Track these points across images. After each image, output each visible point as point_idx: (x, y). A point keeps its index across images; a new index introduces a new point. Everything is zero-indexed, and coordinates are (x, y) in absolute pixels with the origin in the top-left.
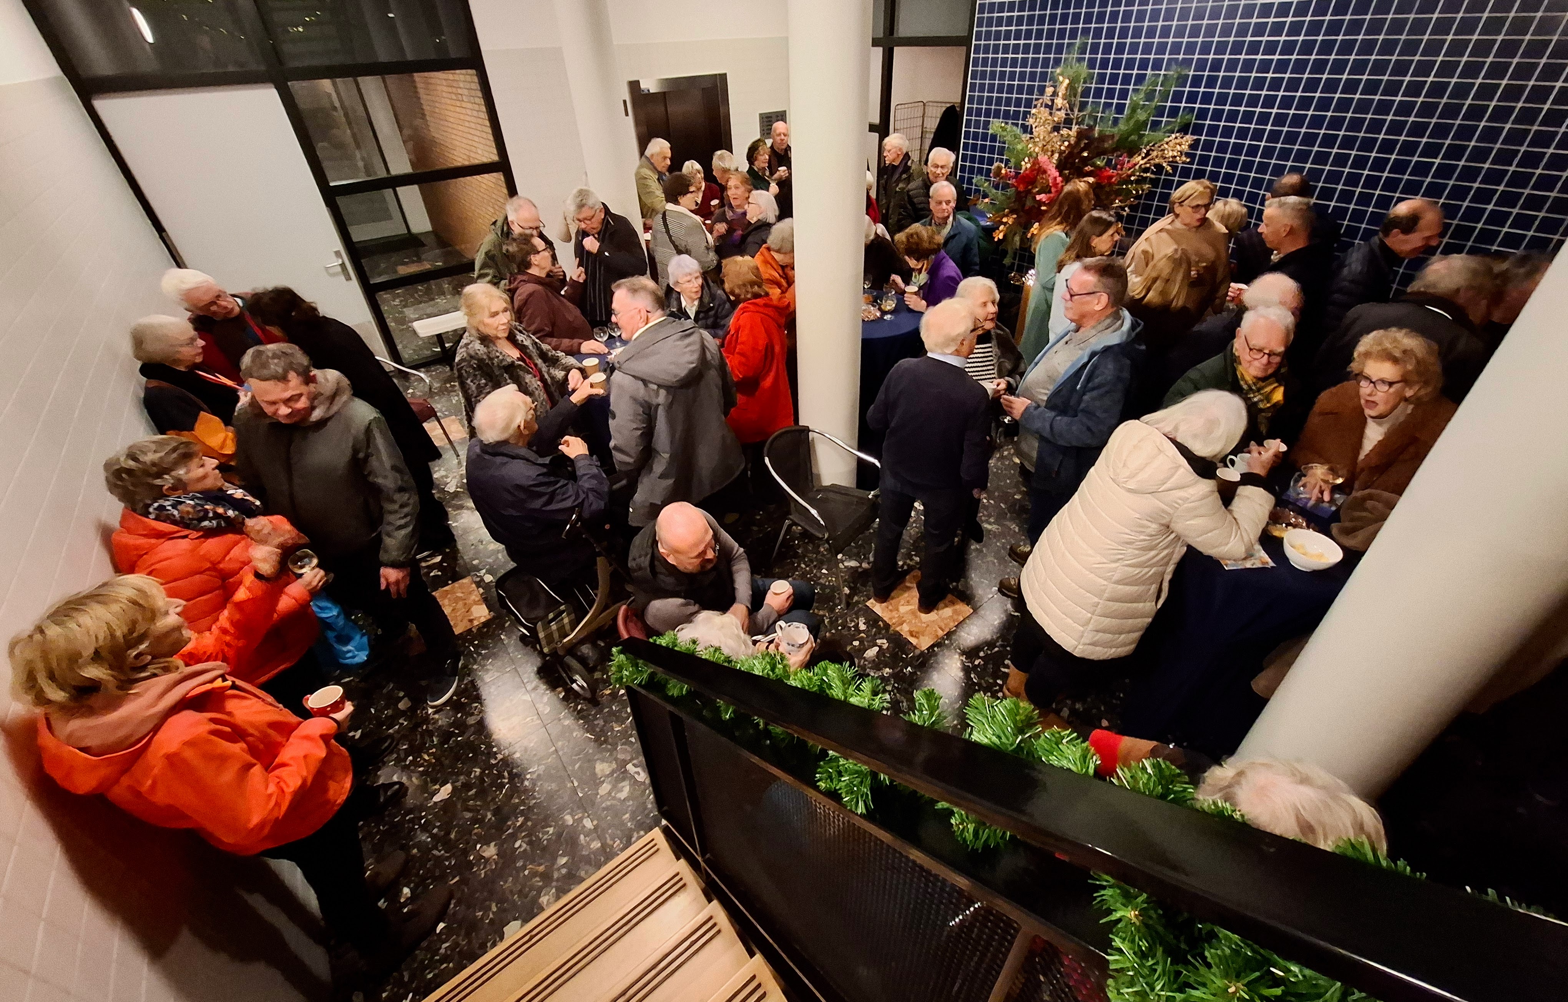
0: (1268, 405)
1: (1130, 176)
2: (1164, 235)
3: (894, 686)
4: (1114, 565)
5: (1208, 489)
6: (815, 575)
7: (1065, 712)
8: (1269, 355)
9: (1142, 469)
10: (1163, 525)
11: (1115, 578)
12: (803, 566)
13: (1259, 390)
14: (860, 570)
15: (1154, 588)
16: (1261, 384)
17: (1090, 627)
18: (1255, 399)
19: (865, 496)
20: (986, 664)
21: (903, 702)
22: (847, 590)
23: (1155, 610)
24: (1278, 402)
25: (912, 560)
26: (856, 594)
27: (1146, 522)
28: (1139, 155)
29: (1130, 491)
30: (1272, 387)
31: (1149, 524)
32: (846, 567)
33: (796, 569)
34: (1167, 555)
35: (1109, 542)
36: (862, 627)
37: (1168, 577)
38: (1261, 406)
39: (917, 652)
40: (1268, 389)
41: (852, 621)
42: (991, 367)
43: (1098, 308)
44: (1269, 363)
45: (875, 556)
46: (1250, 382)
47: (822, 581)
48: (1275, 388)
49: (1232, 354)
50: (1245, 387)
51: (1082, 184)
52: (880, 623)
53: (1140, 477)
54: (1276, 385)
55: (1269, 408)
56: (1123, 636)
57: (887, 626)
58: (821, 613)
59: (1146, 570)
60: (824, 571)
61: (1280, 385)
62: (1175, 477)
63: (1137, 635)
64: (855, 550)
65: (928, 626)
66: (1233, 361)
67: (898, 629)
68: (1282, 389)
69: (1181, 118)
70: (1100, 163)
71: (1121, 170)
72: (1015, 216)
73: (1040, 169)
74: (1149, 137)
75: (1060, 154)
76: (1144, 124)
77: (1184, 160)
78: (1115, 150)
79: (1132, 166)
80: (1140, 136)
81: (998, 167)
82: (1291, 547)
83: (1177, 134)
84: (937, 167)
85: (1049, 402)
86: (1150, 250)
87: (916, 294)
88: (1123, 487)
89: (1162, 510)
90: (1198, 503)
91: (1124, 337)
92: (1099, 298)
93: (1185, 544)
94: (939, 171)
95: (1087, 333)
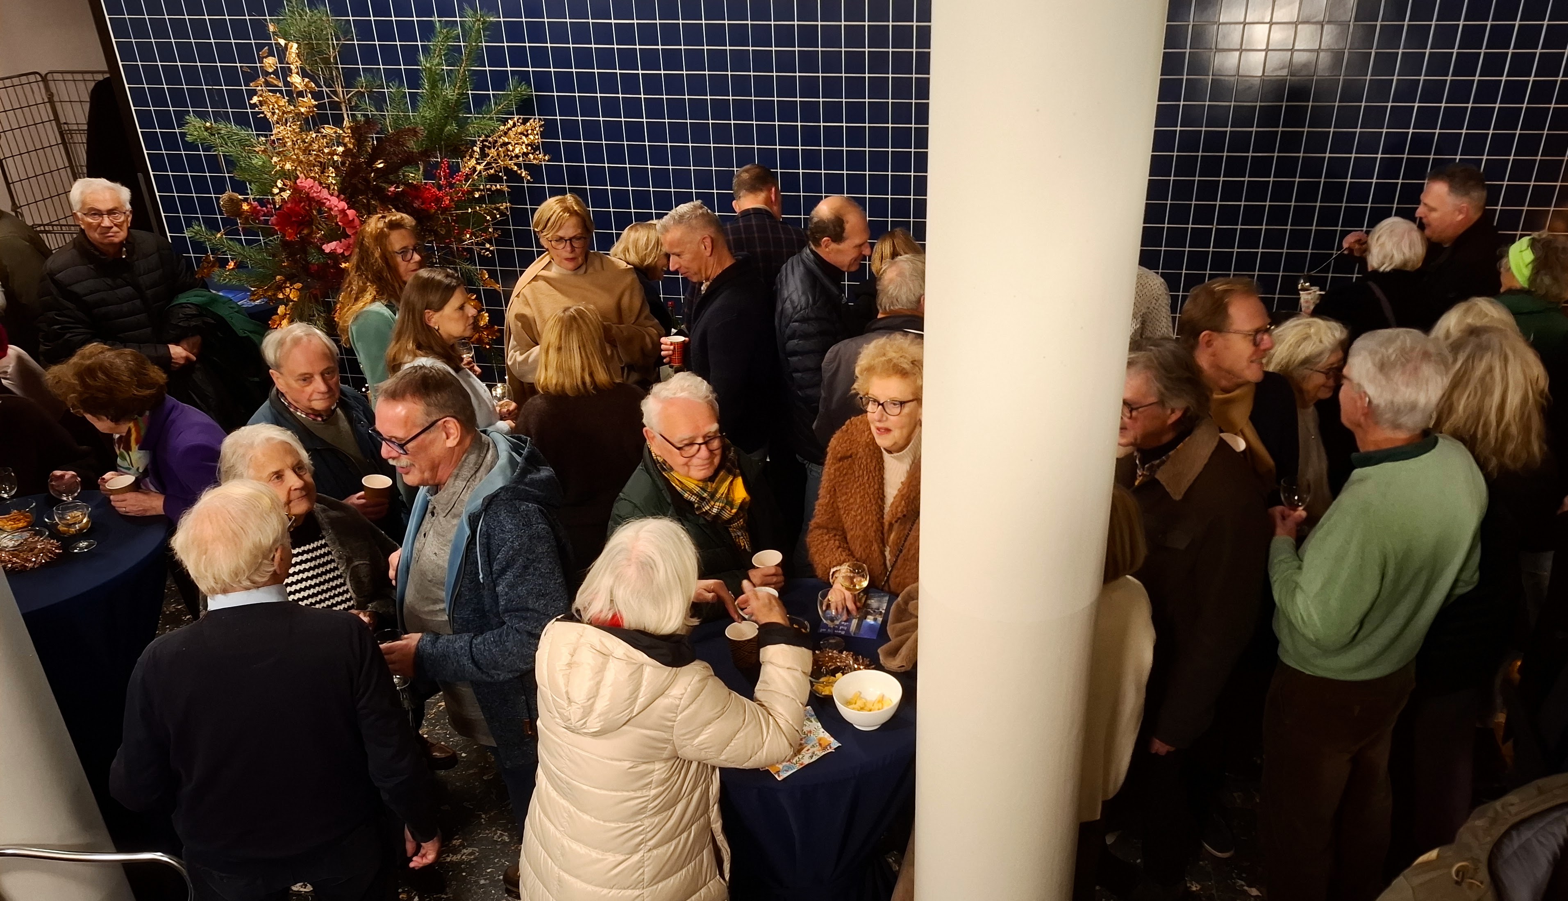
0: (734, 511)
1: (471, 192)
2: (541, 283)
5: (697, 678)
8: (706, 443)
9: (594, 696)
10: (667, 760)
13: (713, 495)
15: (708, 852)
16: (711, 487)
18: (715, 510)
23: (724, 884)
24: (743, 502)
27: (643, 767)
28: (471, 157)
29: (596, 735)
30: (727, 483)
31: (651, 767)
34: (700, 800)
37: (717, 825)
38: (726, 515)
40: (723, 489)
43: (452, 442)
44: (711, 451)
46: (698, 489)
48: (732, 482)
49: (655, 462)
50: (693, 499)
53: (601, 705)
54: (730, 479)
55: (736, 513)
59: (684, 836)
61: (735, 477)
62: (644, 683)
66: (659, 470)
68: (739, 481)
69: (514, 91)
70: (415, 176)
71: (451, 186)
72: (298, 285)
73: (310, 199)
74: (476, 123)
75: (336, 168)
76: (461, 104)
77: (542, 159)
78: (426, 154)
79: (467, 177)
80: (463, 124)
81: (231, 200)
82: (848, 703)
83: (516, 117)
84: (99, 213)
85: (452, 619)
86: (527, 311)
87: (135, 487)
88: (586, 734)
89: (654, 739)
90: (693, 706)
91: (508, 472)
92: (445, 427)
93: (714, 768)
94: (107, 222)
95: (453, 487)
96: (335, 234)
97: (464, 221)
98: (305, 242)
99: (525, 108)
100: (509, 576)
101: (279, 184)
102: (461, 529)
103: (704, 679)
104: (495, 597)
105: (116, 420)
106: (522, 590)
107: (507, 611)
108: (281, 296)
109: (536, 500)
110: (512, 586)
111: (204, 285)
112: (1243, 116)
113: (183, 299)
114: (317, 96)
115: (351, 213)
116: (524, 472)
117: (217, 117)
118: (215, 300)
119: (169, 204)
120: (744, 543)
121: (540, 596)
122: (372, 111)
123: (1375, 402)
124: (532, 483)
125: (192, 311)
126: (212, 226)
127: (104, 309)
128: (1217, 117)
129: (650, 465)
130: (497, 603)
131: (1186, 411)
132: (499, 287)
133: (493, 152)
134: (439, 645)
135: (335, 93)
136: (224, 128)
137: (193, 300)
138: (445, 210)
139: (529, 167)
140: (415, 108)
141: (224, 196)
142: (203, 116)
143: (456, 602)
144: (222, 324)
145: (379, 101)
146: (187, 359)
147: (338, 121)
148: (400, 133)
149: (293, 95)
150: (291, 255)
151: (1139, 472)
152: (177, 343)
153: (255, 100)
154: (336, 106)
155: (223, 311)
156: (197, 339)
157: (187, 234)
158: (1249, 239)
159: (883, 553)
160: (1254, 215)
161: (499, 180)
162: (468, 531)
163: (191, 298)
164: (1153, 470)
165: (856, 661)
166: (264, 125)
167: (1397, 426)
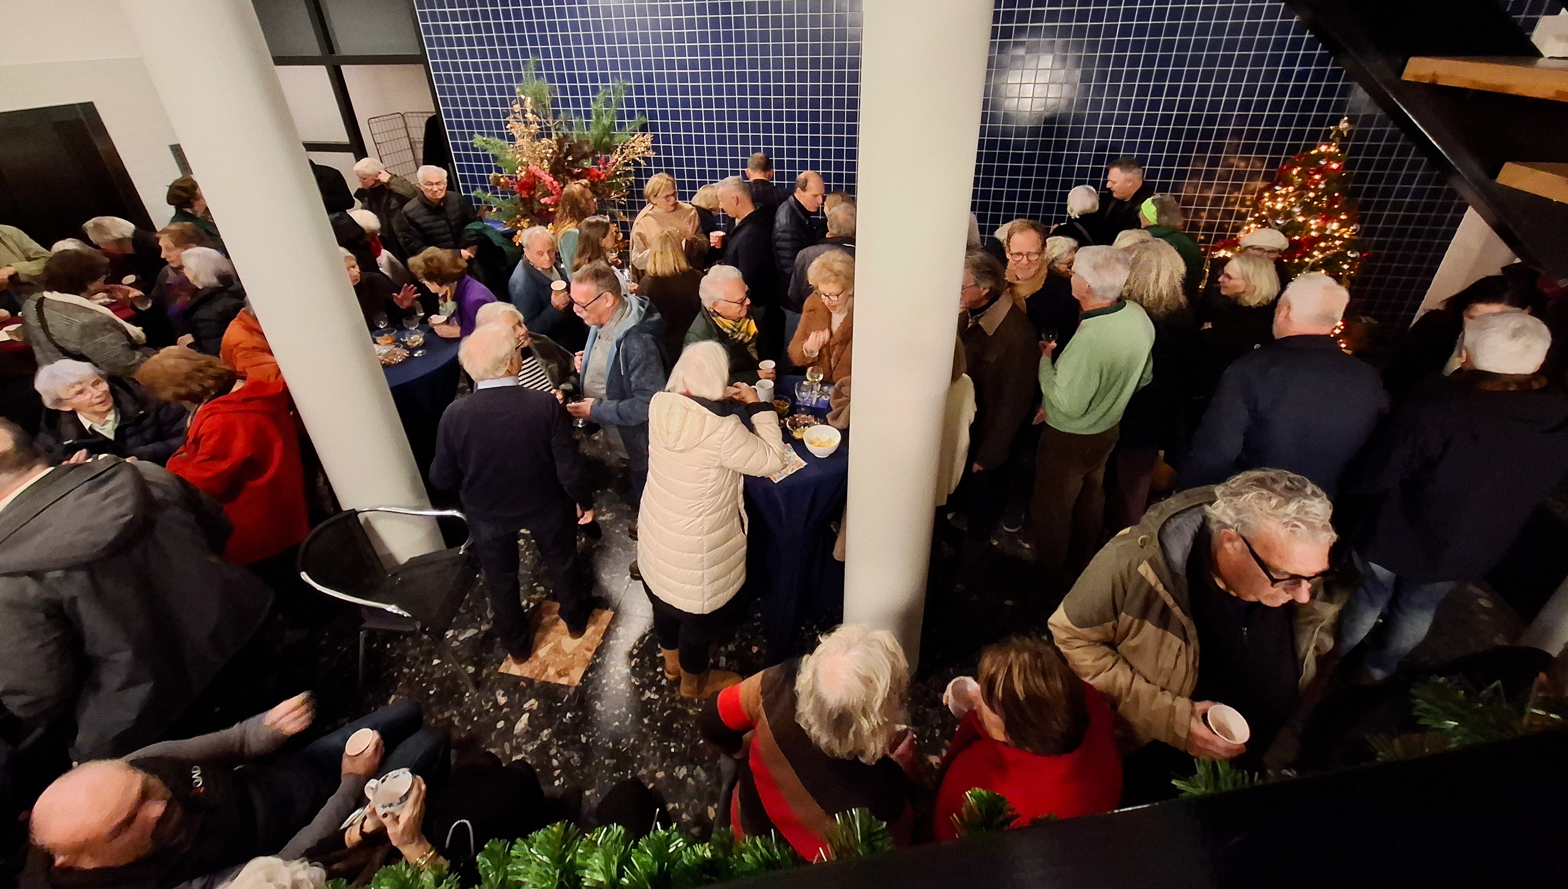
0: (750, 338)
1: (615, 172)
2: (650, 218)
3: (559, 746)
4: (700, 519)
6: (426, 673)
7: (723, 660)
10: (717, 467)
11: (705, 530)
12: (406, 670)
13: (739, 329)
14: (481, 636)
15: (736, 520)
16: (738, 325)
17: (706, 581)
18: (740, 338)
19: (455, 555)
20: (642, 659)
21: (573, 757)
22: (471, 669)
23: (745, 537)
24: (755, 334)
25: (535, 593)
26: (483, 667)
27: (706, 471)
28: (616, 154)
30: (747, 323)
31: (709, 471)
32: (461, 642)
33: (398, 680)
34: (733, 491)
35: (689, 501)
36: (502, 700)
37: (742, 505)
38: (746, 341)
39: (572, 690)
40: (744, 327)
41: (487, 702)
42: (543, 377)
43: (609, 305)
45: (494, 609)
46: (731, 327)
47: (436, 676)
48: (749, 322)
51: (578, 186)
52: (523, 683)
53: (684, 436)
54: (748, 320)
55: (751, 340)
56: (733, 573)
57: (530, 682)
58: (447, 714)
59: (725, 509)
60: (436, 662)
61: (751, 319)
62: (707, 425)
63: (742, 565)
64: (469, 616)
65: (574, 654)
67: (543, 678)
68: (753, 321)
69: (638, 120)
70: (587, 164)
71: (605, 168)
72: (528, 220)
73: (534, 176)
74: (619, 137)
75: (549, 160)
76: (611, 127)
77: (652, 154)
78: (594, 153)
79: (614, 164)
80: (612, 137)
81: (495, 177)
82: (811, 443)
83: (639, 133)
84: (432, 184)
85: (608, 393)
86: (642, 231)
87: (447, 322)
88: (676, 451)
89: (710, 454)
90: (731, 438)
91: (637, 318)
92: (606, 297)
93: (740, 474)
94: (435, 188)
95: (610, 326)
96: (547, 194)
97: (611, 186)
98: (532, 198)
99: (644, 128)
100: (636, 372)
101: (520, 168)
102: (612, 348)
103: (736, 424)
104: (630, 383)
105: (441, 285)
106: (643, 379)
107: (635, 390)
108: (519, 225)
109: (650, 332)
110: (638, 378)
111: (481, 220)
112: (1020, 132)
113: (469, 226)
114: (540, 124)
115: (555, 183)
116: (645, 318)
117: (489, 135)
118: (485, 228)
119: (463, 178)
120: (755, 356)
121: (652, 383)
122: (566, 131)
123: (1093, 286)
124: (650, 323)
125: (474, 233)
126: (485, 189)
127: (430, 232)
128: (1006, 132)
129: (705, 314)
130: (630, 385)
131: (991, 289)
132: (628, 220)
133: (626, 151)
134: (602, 405)
135: (548, 122)
136: (491, 139)
137: (475, 227)
138: (603, 181)
139: (644, 158)
140: (588, 129)
141: (492, 175)
142: (482, 134)
143: (610, 385)
144: (488, 240)
145: (570, 126)
146: (470, 257)
147: (549, 136)
148: (580, 142)
149: (527, 124)
150: (525, 205)
151: (970, 321)
152: (465, 248)
153: (508, 126)
154: (548, 129)
155: (489, 234)
156: (475, 247)
157: (472, 194)
158: (1024, 196)
159: (830, 362)
160: (1026, 184)
161: (630, 165)
162: (616, 349)
163: (474, 226)
164: (978, 319)
165: (816, 420)
166: (512, 138)
167: (1105, 298)
